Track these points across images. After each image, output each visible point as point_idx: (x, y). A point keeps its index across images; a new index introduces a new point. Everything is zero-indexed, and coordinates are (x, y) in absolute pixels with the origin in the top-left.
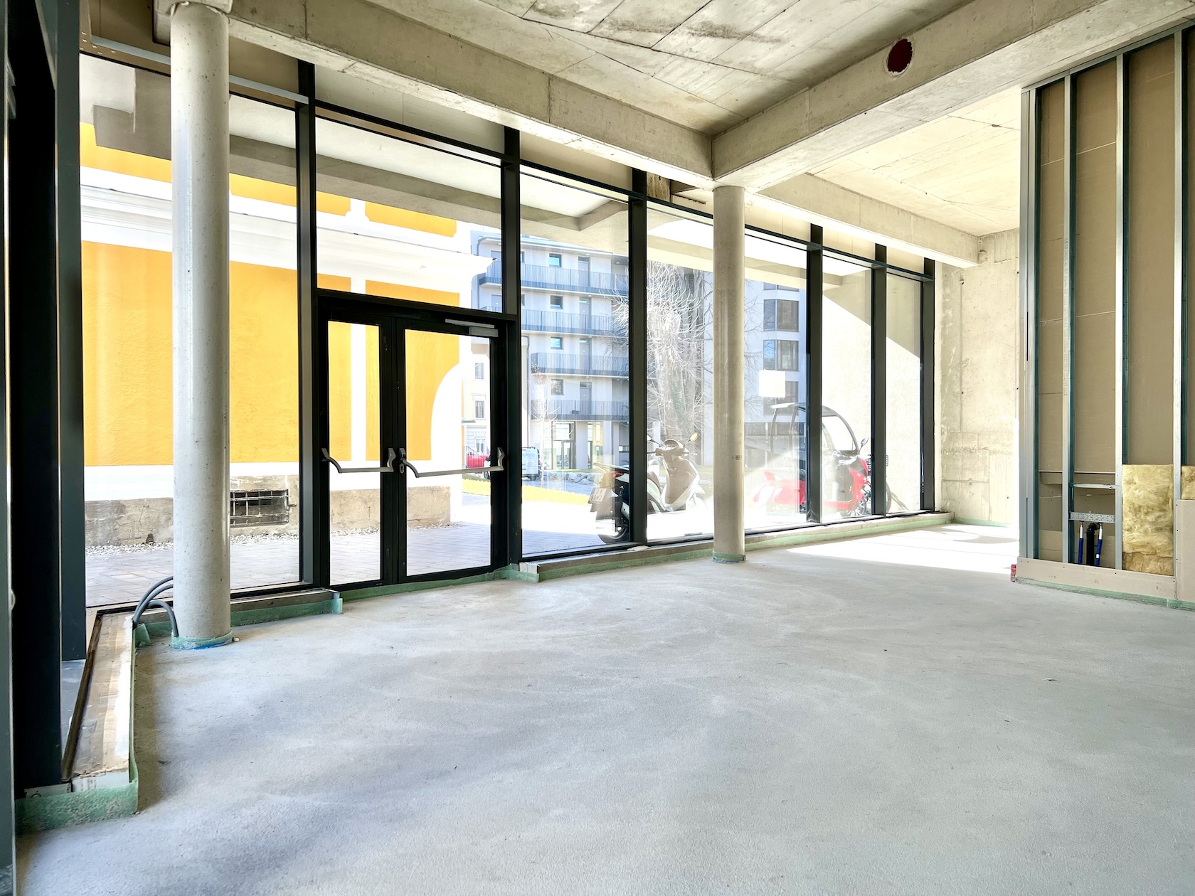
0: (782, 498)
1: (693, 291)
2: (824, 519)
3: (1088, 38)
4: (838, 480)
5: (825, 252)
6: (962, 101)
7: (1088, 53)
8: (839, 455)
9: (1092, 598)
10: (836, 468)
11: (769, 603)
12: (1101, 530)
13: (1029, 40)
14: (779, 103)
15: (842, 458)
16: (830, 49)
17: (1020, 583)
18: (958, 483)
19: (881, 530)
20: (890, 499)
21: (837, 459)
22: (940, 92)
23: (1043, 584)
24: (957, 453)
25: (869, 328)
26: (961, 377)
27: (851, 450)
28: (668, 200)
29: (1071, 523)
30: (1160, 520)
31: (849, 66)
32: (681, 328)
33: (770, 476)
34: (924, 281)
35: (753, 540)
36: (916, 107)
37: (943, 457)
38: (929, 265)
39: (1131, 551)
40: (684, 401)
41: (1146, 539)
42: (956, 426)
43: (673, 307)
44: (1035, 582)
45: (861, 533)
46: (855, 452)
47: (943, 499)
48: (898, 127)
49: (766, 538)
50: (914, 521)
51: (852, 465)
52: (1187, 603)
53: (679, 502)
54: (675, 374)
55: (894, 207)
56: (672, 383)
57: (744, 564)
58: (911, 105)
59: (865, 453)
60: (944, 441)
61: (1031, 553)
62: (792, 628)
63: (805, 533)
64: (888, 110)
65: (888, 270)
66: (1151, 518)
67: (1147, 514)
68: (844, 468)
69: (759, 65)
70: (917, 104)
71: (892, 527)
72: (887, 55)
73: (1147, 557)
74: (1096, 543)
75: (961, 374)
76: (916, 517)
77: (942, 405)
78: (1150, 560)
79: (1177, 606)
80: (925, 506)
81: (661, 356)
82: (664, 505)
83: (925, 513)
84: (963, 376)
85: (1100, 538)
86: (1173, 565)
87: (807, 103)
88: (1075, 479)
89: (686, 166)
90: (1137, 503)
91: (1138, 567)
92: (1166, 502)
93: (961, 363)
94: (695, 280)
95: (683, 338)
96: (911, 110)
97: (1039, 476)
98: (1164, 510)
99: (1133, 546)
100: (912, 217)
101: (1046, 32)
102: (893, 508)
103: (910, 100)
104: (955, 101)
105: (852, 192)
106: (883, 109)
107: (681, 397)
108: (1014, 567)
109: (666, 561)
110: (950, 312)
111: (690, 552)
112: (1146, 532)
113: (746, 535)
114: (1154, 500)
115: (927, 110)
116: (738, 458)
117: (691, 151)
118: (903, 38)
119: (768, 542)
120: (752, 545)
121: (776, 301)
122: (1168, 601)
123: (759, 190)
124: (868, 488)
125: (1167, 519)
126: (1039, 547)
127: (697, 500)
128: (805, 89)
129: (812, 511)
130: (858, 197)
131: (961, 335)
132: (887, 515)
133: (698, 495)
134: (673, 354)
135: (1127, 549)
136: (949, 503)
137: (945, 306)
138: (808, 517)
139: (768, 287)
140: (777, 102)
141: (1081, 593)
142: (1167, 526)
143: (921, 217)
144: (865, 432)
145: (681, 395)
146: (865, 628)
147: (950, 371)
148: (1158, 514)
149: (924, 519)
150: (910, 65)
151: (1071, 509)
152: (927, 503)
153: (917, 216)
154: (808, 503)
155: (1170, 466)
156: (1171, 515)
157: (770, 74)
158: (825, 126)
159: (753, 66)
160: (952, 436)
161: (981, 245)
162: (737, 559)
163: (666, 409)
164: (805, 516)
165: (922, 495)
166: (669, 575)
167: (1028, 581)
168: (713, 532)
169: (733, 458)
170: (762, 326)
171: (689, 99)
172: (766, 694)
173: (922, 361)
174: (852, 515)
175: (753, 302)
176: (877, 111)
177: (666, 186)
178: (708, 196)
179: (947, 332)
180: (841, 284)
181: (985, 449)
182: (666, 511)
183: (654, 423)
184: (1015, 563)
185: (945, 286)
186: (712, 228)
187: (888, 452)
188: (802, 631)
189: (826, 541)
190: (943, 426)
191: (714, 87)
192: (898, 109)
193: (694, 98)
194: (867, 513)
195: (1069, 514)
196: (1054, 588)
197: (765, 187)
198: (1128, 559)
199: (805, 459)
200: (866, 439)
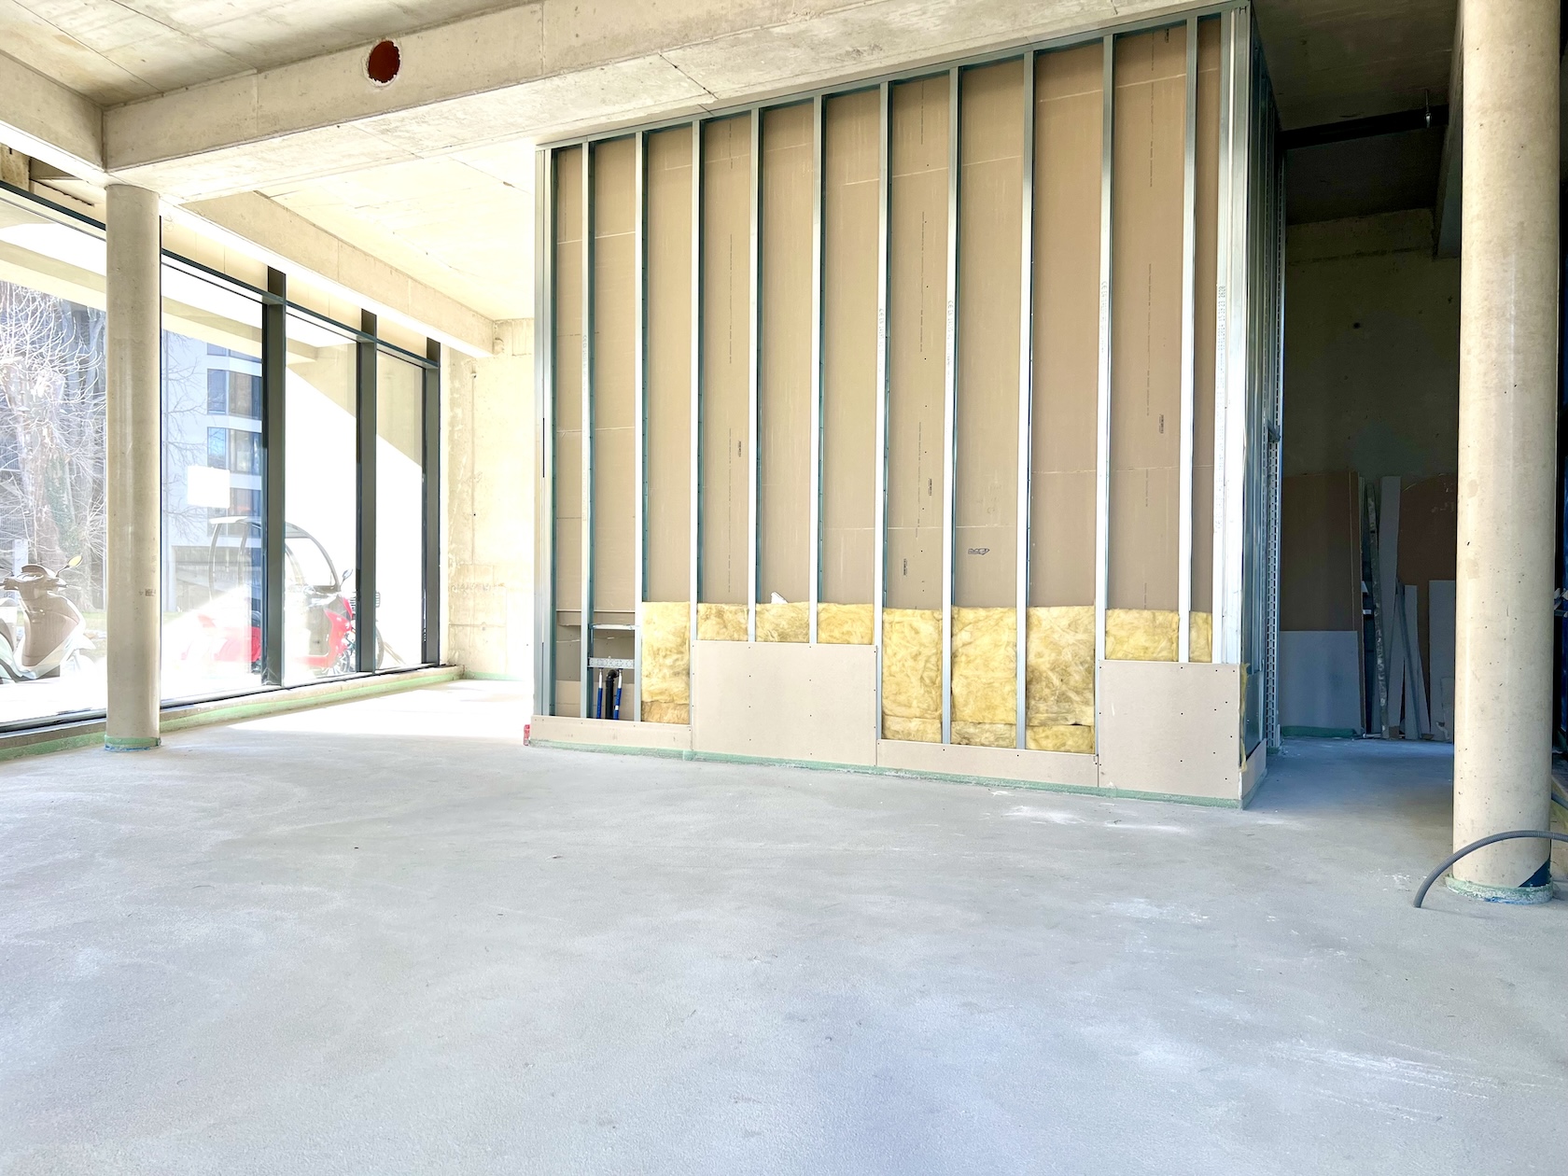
0: (226, 653)
1: (87, 342)
2: (286, 682)
3: (604, 101)
4: (310, 626)
5: (289, 309)
6: (463, 142)
7: (603, 120)
8: (311, 593)
9: (610, 756)
10: (307, 608)
11: (191, 803)
12: (620, 677)
13: (538, 85)
14: (213, 82)
15: (315, 596)
16: (287, 24)
17: (534, 746)
18: (469, 628)
19: (368, 692)
20: (382, 650)
21: (310, 597)
22: (437, 122)
23: (559, 745)
24: (468, 591)
25: (355, 419)
26: (473, 495)
27: (328, 584)
28: (25, 188)
29: (590, 669)
30: (678, 663)
31: (314, 56)
32: (68, 395)
33: (206, 621)
34: (427, 367)
35: (176, 716)
36: (407, 135)
37: (451, 596)
38: (433, 349)
39: (650, 700)
40: (72, 509)
41: (664, 685)
42: (467, 556)
43: (51, 361)
44: (551, 744)
45: (339, 697)
46: (335, 588)
47: (450, 649)
48: (384, 155)
49: (197, 711)
50: (412, 678)
51: (329, 606)
52: (701, 753)
53: (48, 663)
54: (54, 466)
55: (386, 264)
56: (48, 481)
57: (158, 751)
58: (400, 131)
59: (349, 590)
60: (452, 574)
61: (547, 709)
62: (225, 835)
63: (260, 701)
64: (369, 130)
65: (379, 346)
66: (669, 661)
67: (665, 657)
68: (320, 609)
69: (178, 17)
70: (407, 132)
71: (383, 687)
72: (368, 56)
73: (665, 705)
74: (615, 692)
75: (473, 491)
76: (415, 673)
77: (450, 529)
78: (668, 708)
79: (693, 757)
80: (428, 659)
81: (28, 437)
82: (20, 668)
83: (427, 668)
84: (476, 494)
85: (620, 687)
86: (689, 712)
87: (254, 92)
88: (594, 620)
89: (56, 141)
90: (656, 645)
91: (657, 717)
92: (683, 643)
93: (473, 477)
94: (91, 326)
95: (69, 411)
96: (400, 137)
97: (556, 615)
98: (682, 653)
99: (651, 694)
100: (410, 280)
101: (556, 81)
102: (387, 663)
103: (398, 124)
104: (456, 140)
105: (326, 232)
106: (362, 127)
107: (66, 503)
108: (528, 727)
109: (19, 756)
110: (459, 411)
111: (64, 740)
112: (664, 677)
113: (161, 708)
114: (672, 641)
115: (421, 142)
116: (148, 593)
117: (66, 121)
118: (388, 39)
119: (201, 717)
120: (173, 722)
121: (228, 374)
122: (684, 753)
123: (183, 202)
124: (352, 636)
125: (685, 661)
126: (556, 701)
127: (82, 659)
128: (251, 72)
129: (270, 670)
130: (335, 242)
131: (473, 443)
132: (377, 672)
133: (83, 651)
134: (51, 434)
135: (647, 698)
136: (457, 654)
137: (453, 403)
138: (265, 677)
139: (214, 351)
140: (209, 79)
141: (599, 752)
142: (683, 670)
143: (419, 283)
144: (347, 561)
145: (65, 498)
146: (332, 822)
147: (460, 485)
148: (675, 657)
149: (425, 675)
150: (397, 78)
151: (590, 655)
152: (430, 657)
153: (415, 281)
154: (264, 659)
155: (687, 603)
156: (687, 658)
157: (196, 34)
158: (281, 130)
159: (168, 17)
160: (462, 569)
161: (496, 333)
162: (146, 745)
163: (39, 520)
164: (259, 677)
165: (424, 645)
166: (23, 777)
167: (543, 744)
168: (106, 706)
169: (141, 593)
170: (205, 406)
171: (60, 38)
172: (171, 933)
173: (424, 471)
174: (331, 673)
175: (191, 370)
176: (353, 126)
177: (22, 166)
178: (100, 196)
179: (456, 437)
180: (316, 357)
181: (502, 585)
182: (24, 679)
183: (16, 541)
184: (529, 723)
185: (453, 377)
186: (105, 244)
187: (379, 588)
188: (239, 837)
189: (289, 710)
190: (451, 556)
191: (105, 31)
192: (384, 132)
193: (66, 39)
194: (351, 670)
195: (588, 660)
196: (571, 749)
197: (193, 199)
198: (647, 709)
199: (259, 596)
200: (349, 572)
